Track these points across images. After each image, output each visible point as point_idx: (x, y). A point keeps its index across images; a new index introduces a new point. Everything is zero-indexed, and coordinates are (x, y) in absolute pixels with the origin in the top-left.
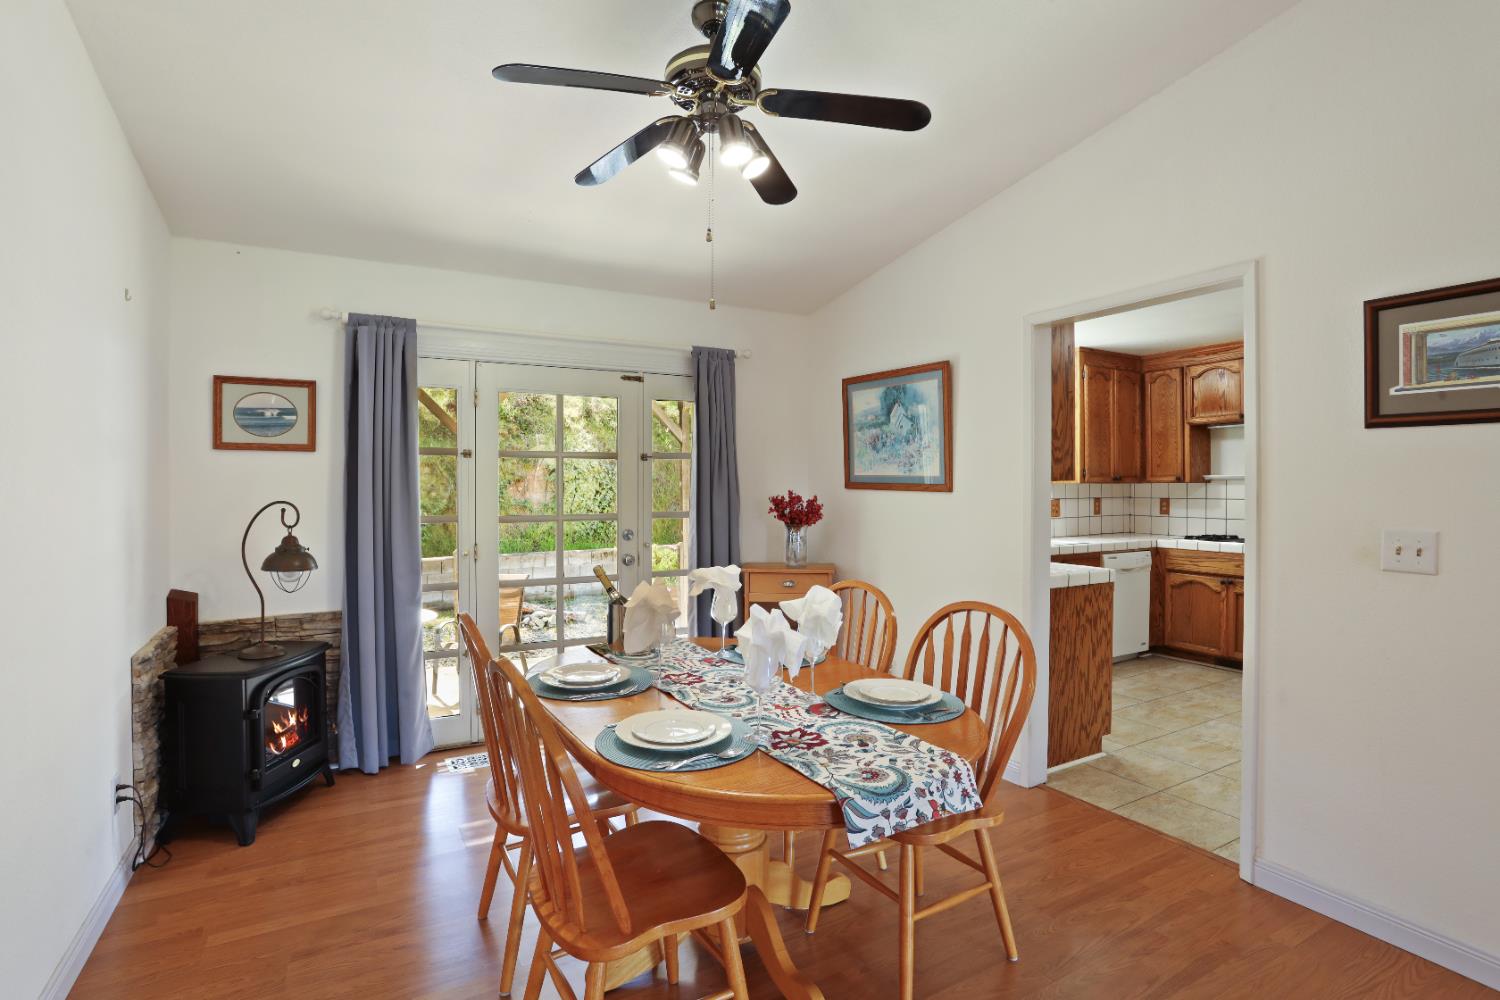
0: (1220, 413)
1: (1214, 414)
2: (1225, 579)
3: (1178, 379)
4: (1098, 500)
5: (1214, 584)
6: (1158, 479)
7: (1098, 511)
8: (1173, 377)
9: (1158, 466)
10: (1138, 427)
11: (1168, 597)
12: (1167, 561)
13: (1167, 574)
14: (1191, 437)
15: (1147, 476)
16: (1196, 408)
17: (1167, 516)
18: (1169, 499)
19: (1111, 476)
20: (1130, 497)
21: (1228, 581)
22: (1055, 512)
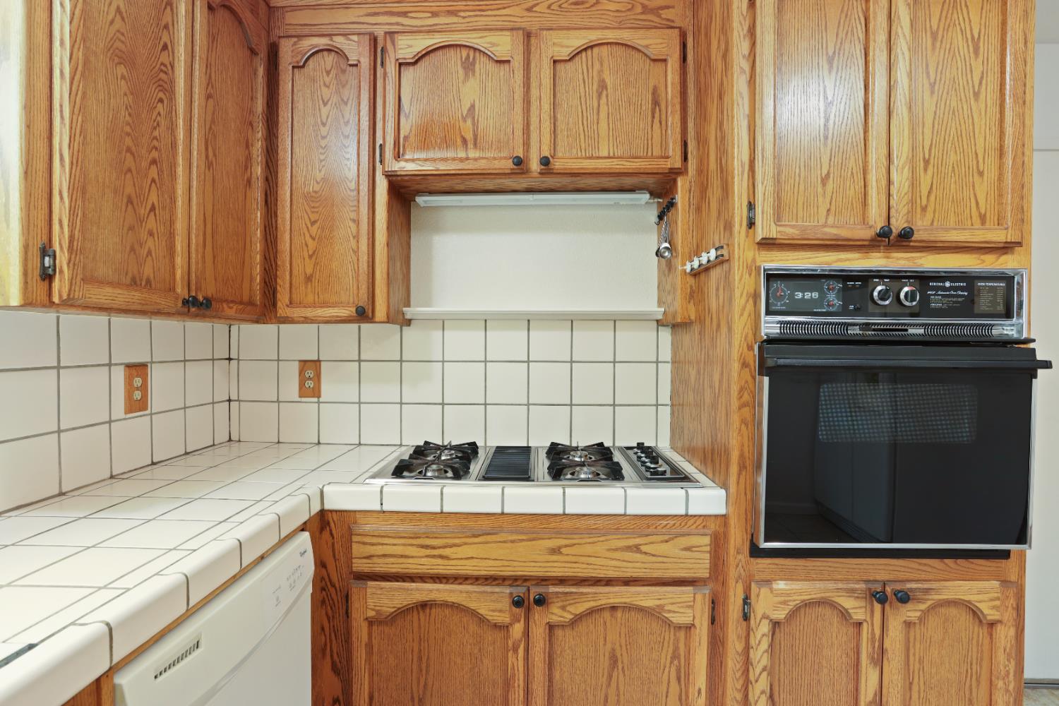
0: (462, 154)
1: (450, 154)
2: (520, 591)
3: (365, 62)
4: (137, 370)
5: (493, 605)
6: (309, 313)
7: (138, 403)
8: (353, 59)
9: (309, 279)
10: (258, 170)
11: (360, 656)
12: (357, 550)
13: (355, 587)
15: (279, 304)
16: (406, 138)
17: (316, 400)
18: (319, 361)
19: (179, 290)
20: (230, 359)
21: (530, 594)
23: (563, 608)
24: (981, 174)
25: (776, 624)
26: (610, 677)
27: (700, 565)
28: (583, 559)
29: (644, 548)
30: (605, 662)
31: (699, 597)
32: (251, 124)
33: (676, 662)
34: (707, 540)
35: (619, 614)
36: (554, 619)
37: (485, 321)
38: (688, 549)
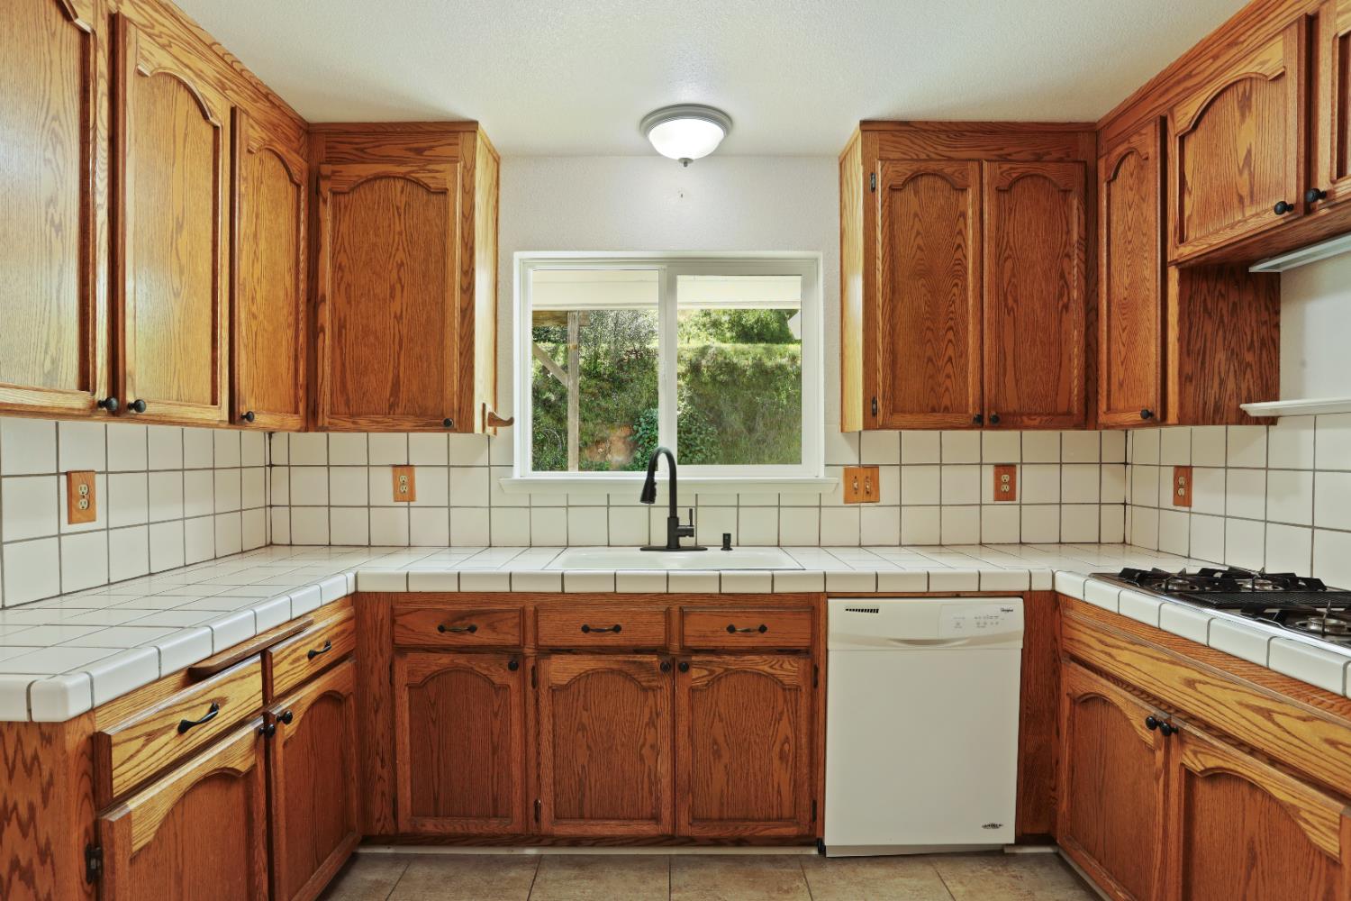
0: (1237, 218)
2: (1162, 716)
3: (1152, 150)
4: (1007, 469)
5: (1137, 718)
7: (1005, 493)
8: (1147, 150)
9: (1122, 384)
11: (1063, 724)
12: (1065, 629)
13: (1063, 663)
14: (1184, 298)
15: (1098, 412)
17: (1187, 509)
18: (1190, 467)
19: (971, 411)
20: (1126, 464)
21: (1169, 726)
22: (861, 491)
23: (1195, 753)
26: (1249, 875)
28: (1215, 704)
29: (1276, 717)
30: (1242, 852)
32: (1068, 256)
36: (1188, 761)
38: (1333, 743)
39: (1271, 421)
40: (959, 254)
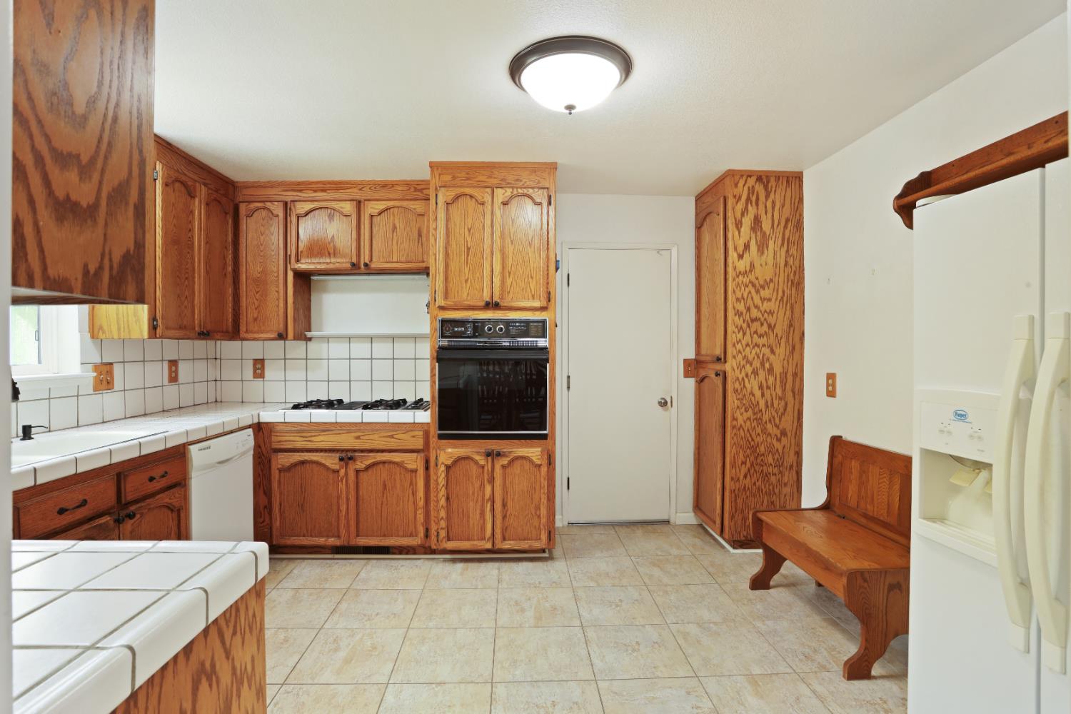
0: (328, 261)
1: (322, 260)
2: (343, 455)
3: (281, 215)
4: (173, 363)
5: (332, 461)
6: (256, 336)
7: (173, 378)
8: (275, 212)
9: (255, 319)
10: (230, 269)
11: (275, 485)
12: (274, 439)
13: (273, 457)
14: (295, 285)
15: (241, 332)
16: (302, 252)
17: (262, 380)
18: (263, 360)
19: (197, 329)
20: (216, 359)
21: (347, 456)
22: (105, 383)
23: (361, 462)
24: (532, 278)
25: (448, 468)
26: (383, 493)
27: (419, 444)
28: (369, 441)
29: (395, 436)
30: (381, 488)
31: (419, 457)
32: (226, 248)
33: (411, 487)
34: (421, 433)
35: (386, 465)
36: (357, 467)
37: (349, 338)
38: (414, 437)
39: (310, 339)
40: (190, 235)
